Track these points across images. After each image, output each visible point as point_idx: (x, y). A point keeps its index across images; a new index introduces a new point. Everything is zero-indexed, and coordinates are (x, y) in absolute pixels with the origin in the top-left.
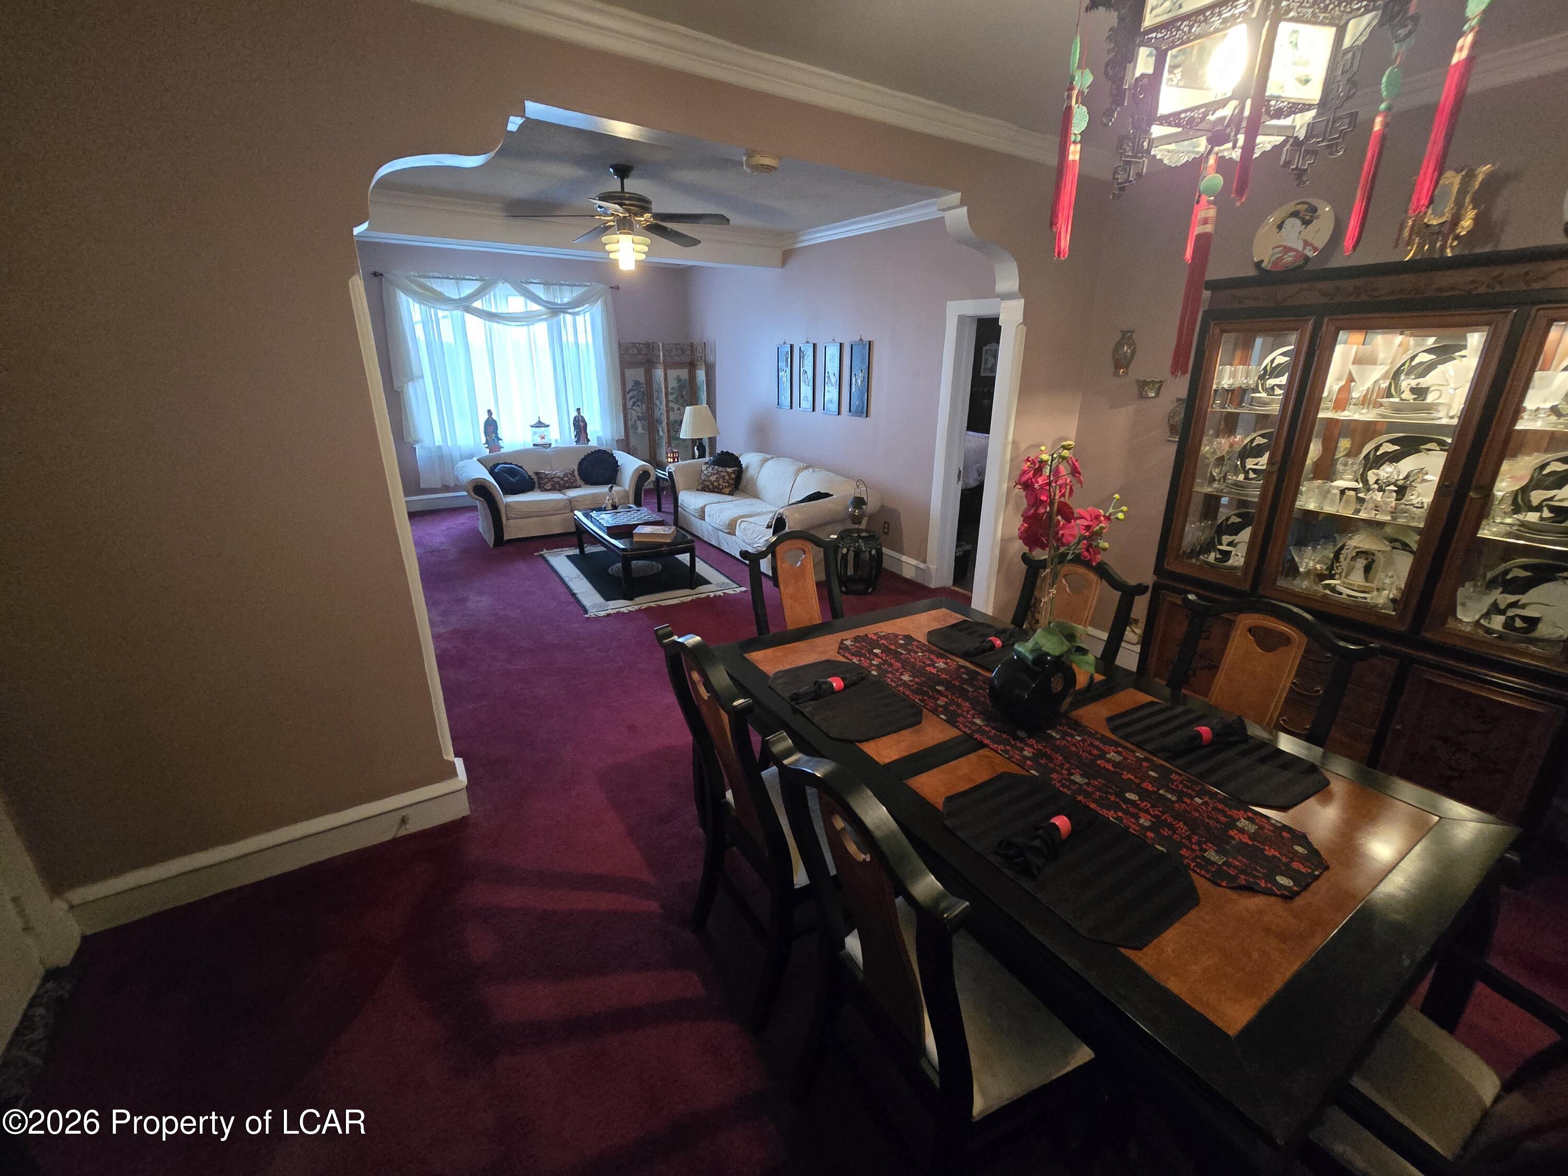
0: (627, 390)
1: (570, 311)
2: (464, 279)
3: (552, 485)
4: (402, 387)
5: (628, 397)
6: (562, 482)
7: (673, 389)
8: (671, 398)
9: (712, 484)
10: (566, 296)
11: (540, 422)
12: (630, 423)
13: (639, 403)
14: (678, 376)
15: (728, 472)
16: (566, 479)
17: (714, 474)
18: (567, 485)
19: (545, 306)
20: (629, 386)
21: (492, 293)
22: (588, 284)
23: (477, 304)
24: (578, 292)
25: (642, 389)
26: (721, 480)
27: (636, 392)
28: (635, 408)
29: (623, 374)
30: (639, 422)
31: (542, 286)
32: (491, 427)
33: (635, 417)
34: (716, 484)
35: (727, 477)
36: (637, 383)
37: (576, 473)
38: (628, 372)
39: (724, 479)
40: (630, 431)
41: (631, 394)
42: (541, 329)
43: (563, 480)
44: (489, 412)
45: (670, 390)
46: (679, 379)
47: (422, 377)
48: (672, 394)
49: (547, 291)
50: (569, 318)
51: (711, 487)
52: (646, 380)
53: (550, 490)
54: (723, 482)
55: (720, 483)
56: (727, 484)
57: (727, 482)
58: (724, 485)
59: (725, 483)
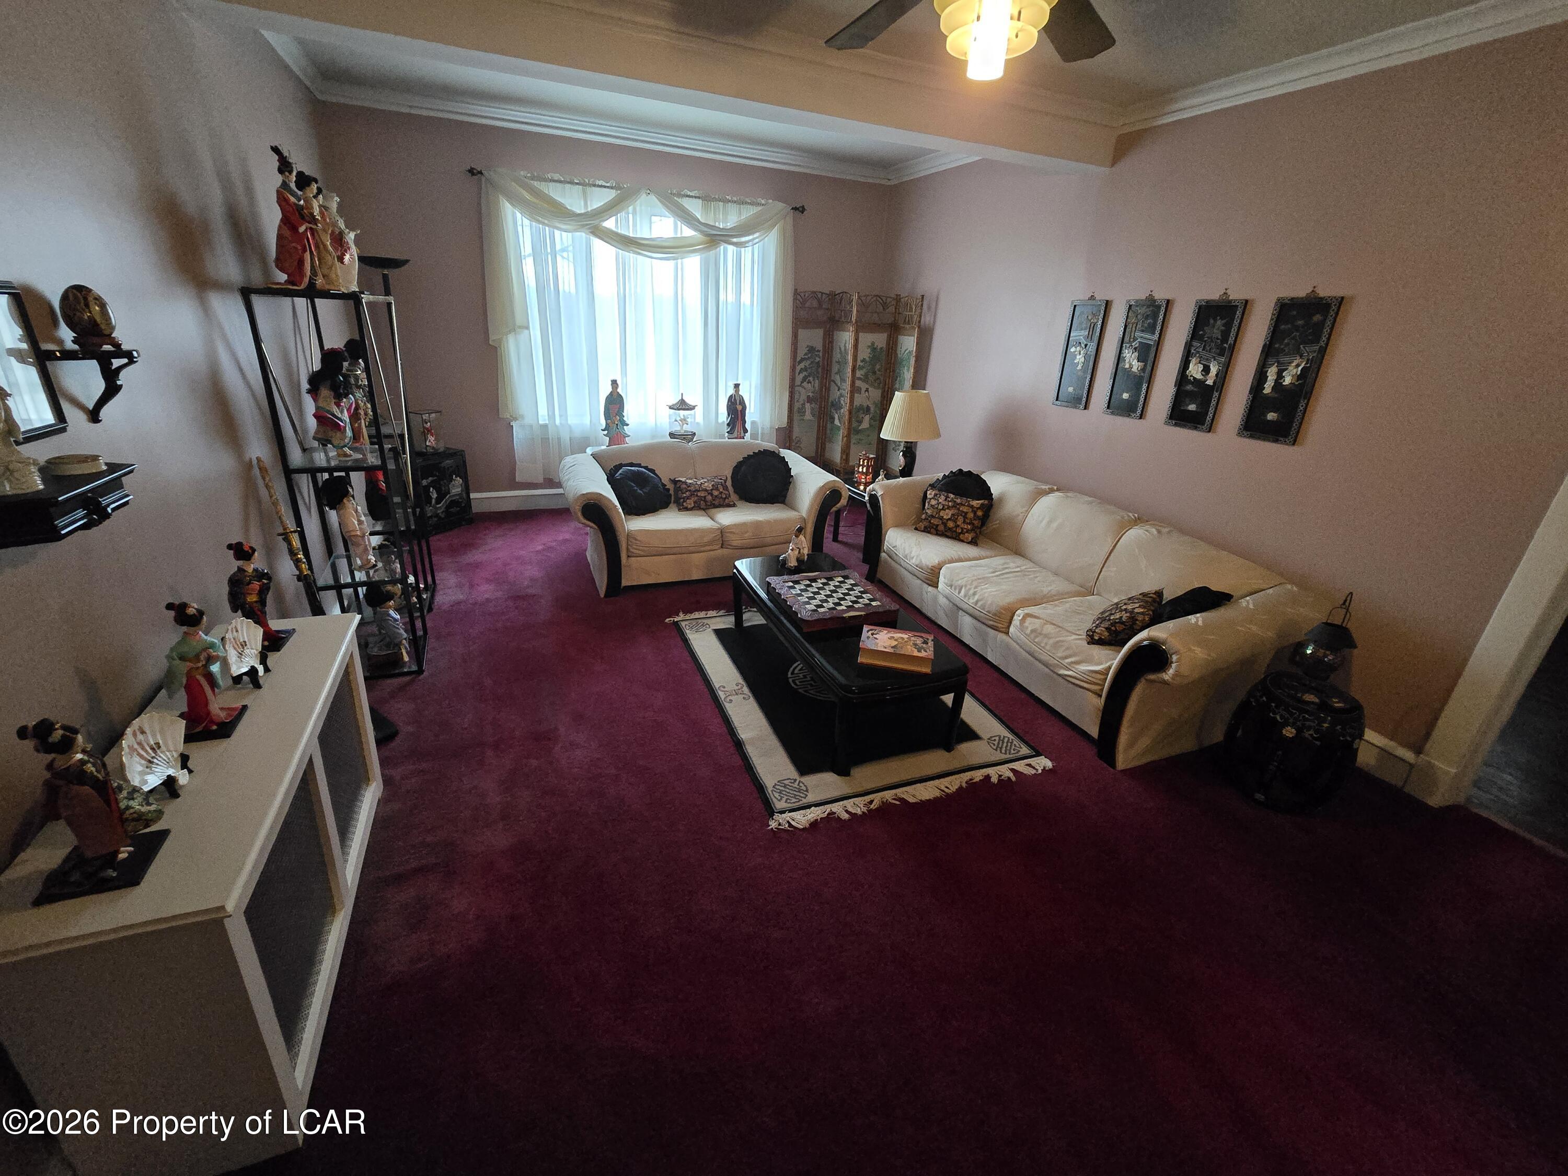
0: (798, 359)
1: (735, 240)
2: (594, 185)
3: (695, 503)
4: (500, 341)
5: (798, 368)
6: (709, 498)
7: (863, 360)
8: (859, 374)
9: (945, 524)
10: (730, 217)
11: (682, 402)
12: (797, 405)
13: (811, 379)
14: (873, 344)
15: (972, 507)
16: (716, 493)
17: (949, 508)
18: (716, 503)
19: (702, 232)
20: (801, 353)
21: (631, 209)
22: (763, 202)
23: (610, 224)
24: (749, 212)
25: (818, 359)
26: (960, 519)
27: (809, 362)
28: (805, 384)
29: (795, 336)
30: (808, 406)
31: (700, 201)
32: (615, 403)
33: (803, 397)
34: (951, 524)
35: (971, 515)
36: (811, 349)
37: (729, 483)
38: (802, 333)
39: (965, 517)
40: (796, 417)
41: (802, 365)
42: (693, 264)
43: (712, 495)
44: (614, 383)
45: (859, 363)
46: (873, 348)
47: (527, 328)
48: (861, 368)
49: (706, 209)
50: (731, 248)
51: (941, 528)
52: (824, 346)
53: (691, 509)
54: (964, 522)
55: (958, 523)
56: (969, 527)
57: (969, 524)
58: (966, 527)
59: (967, 524)
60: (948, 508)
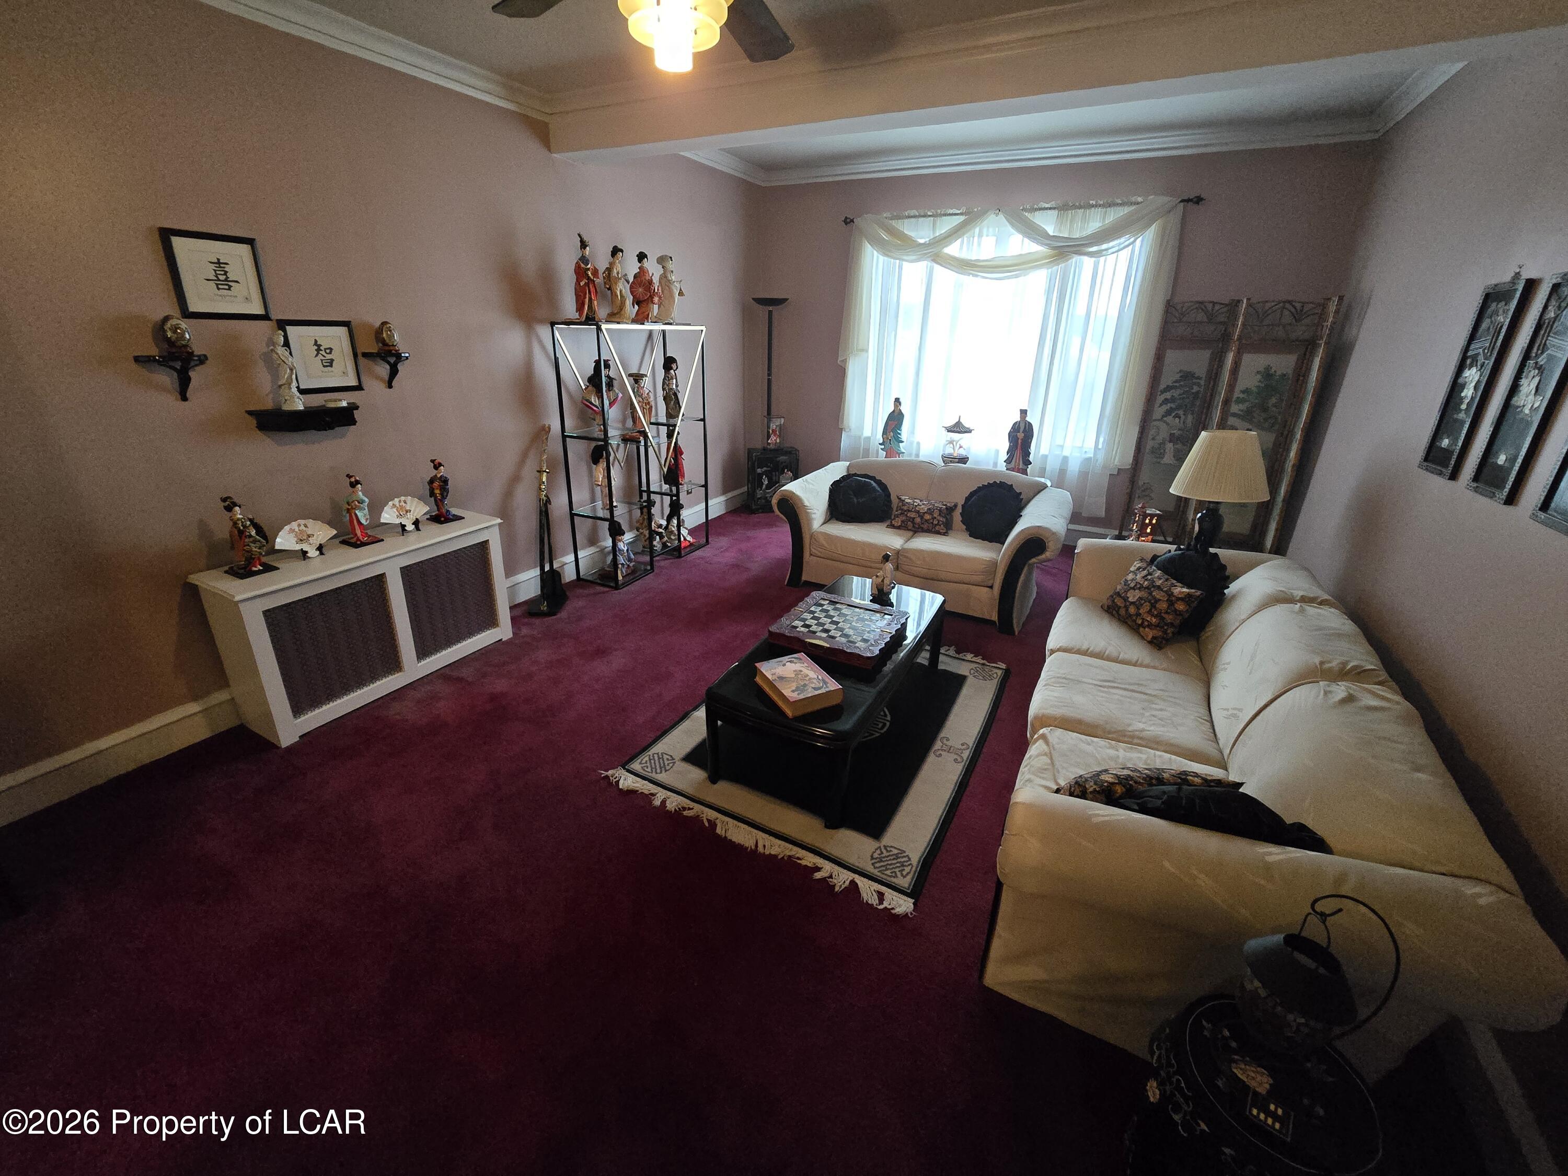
0: (1162, 387)
1: (1091, 249)
2: (945, 215)
3: (903, 522)
4: (845, 361)
5: (1160, 399)
6: (918, 520)
9: (1126, 608)
10: (1089, 224)
11: (958, 424)
12: (1150, 444)
13: (1181, 412)
14: (1268, 368)
15: (1170, 594)
16: (927, 517)
17: (1141, 588)
18: (925, 526)
19: (1047, 245)
20: (1167, 379)
21: (977, 230)
22: (1140, 199)
23: (953, 249)
24: (1114, 215)
25: (1195, 389)
26: (1147, 606)
27: (1179, 391)
28: (1169, 419)
29: (1159, 358)
31: (1055, 212)
32: (895, 420)
33: (1164, 434)
34: (1132, 610)
35: (1163, 606)
36: (1187, 376)
37: (959, 510)
38: (1171, 356)
39: (1153, 606)
40: (1147, 458)
41: (1168, 395)
42: (1039, 278)
43: (922, 517)
44: (897, 401)
46: (1267, 374)
47: (867, 351)
48: (1239, 401)
49: (1060, 221)
50: (1085, 259)
51: (1122, 612)
52: (1209, 371)
54: (1148, 612)
55: (1141, 611)
56: (1154, 620)
57: (1156, 617)
58: (1148, 619)
59: (1152, 615)
60: (1139, 589)
